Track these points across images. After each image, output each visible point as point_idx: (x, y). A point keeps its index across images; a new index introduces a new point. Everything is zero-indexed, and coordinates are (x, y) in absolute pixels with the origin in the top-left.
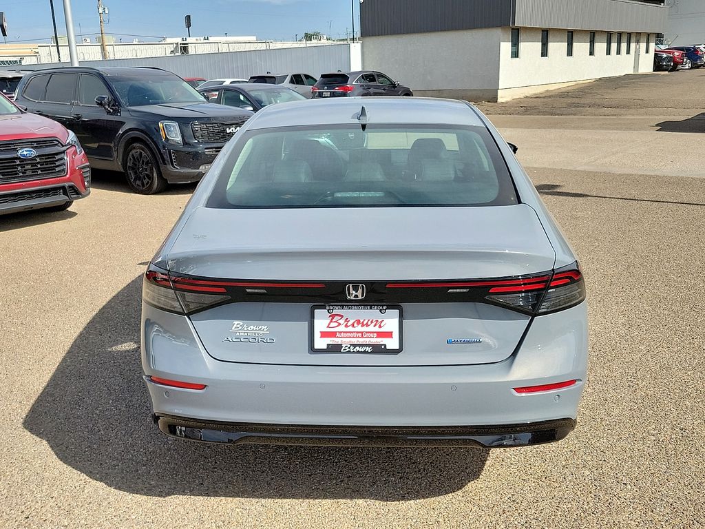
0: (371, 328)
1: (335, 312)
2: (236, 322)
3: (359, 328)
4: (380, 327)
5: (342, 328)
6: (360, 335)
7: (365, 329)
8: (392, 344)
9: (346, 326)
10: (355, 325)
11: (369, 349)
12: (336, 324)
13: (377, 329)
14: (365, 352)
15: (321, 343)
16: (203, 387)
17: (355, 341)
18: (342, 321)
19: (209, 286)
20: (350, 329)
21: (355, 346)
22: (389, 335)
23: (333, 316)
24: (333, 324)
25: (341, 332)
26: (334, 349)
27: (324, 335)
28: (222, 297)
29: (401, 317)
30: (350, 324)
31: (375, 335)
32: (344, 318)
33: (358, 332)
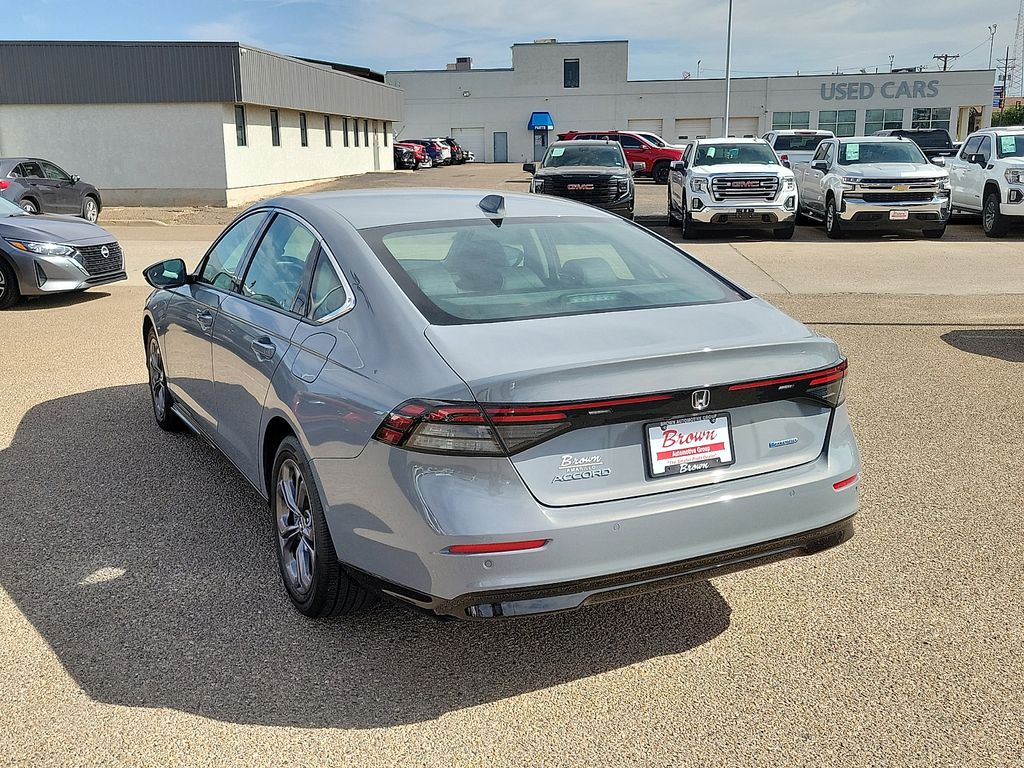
0: (705, 442)
1: (669, 428)
2: (565, 457)
3: (693, 444)
4: (712, 439)
5: (677, 446)
6: (695, 451)
7: (699, 443)
8: (725, 455)
9: (681, 443)
10: (689, 440)
11: (705, 465)
12: (671, 442)
13: (710, 442)
14: (702, 469)
15: (659, 467)
16: (543, 543)
17: (691, 458)
18: (676, 438)
19: (538, 413)
20: (685, 446)
21: (692, 464)
22: (719, 446)
23: (667, 433)
24: (669, 443)
25: (676, 451)
26: (671, 472)
27: (661, 456)
28: (554, 426)
29: (730, 424)
30: (684, 439)
31: (708, 449)
32: (678, 434)
33: (692, 448)
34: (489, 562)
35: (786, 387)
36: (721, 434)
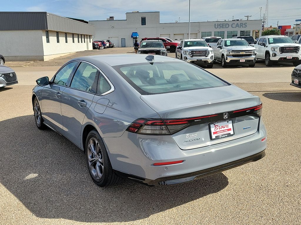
0: (226, 128)
1: (216, 124)
2: (187, 134)
3: (223, 129)
5: (218, 130)
6: (223, 131)
8: (232, 132)
9: (219, 129)
11: (226, 136)
12: (217, 129)
13: (227, 128)
14: (226, 137)
15: (214, 136)
16: (183, 161)
17: (222, 134)
18: (218, 127)
20: (221, 130)
21: (223, 135)
22: (230, 130)
23: (215, 126)
24: (216, 129)
25: (218, 131)
26: (217, 138)
27: (214, 133)
28: (184, 125)
29: (233, 123)
30: (220, 128)
31: (227, 130)
32: (219, 126)
33: (223, 130)
34: (166, 168)
35: (248, 111)
36: (230, 126)
